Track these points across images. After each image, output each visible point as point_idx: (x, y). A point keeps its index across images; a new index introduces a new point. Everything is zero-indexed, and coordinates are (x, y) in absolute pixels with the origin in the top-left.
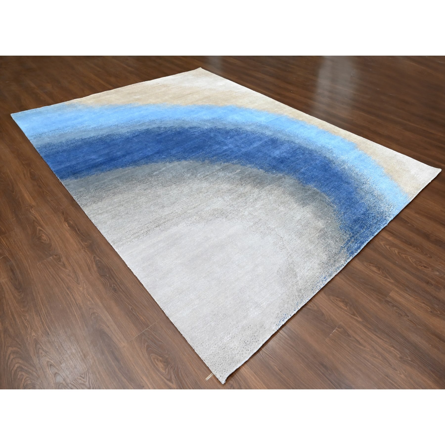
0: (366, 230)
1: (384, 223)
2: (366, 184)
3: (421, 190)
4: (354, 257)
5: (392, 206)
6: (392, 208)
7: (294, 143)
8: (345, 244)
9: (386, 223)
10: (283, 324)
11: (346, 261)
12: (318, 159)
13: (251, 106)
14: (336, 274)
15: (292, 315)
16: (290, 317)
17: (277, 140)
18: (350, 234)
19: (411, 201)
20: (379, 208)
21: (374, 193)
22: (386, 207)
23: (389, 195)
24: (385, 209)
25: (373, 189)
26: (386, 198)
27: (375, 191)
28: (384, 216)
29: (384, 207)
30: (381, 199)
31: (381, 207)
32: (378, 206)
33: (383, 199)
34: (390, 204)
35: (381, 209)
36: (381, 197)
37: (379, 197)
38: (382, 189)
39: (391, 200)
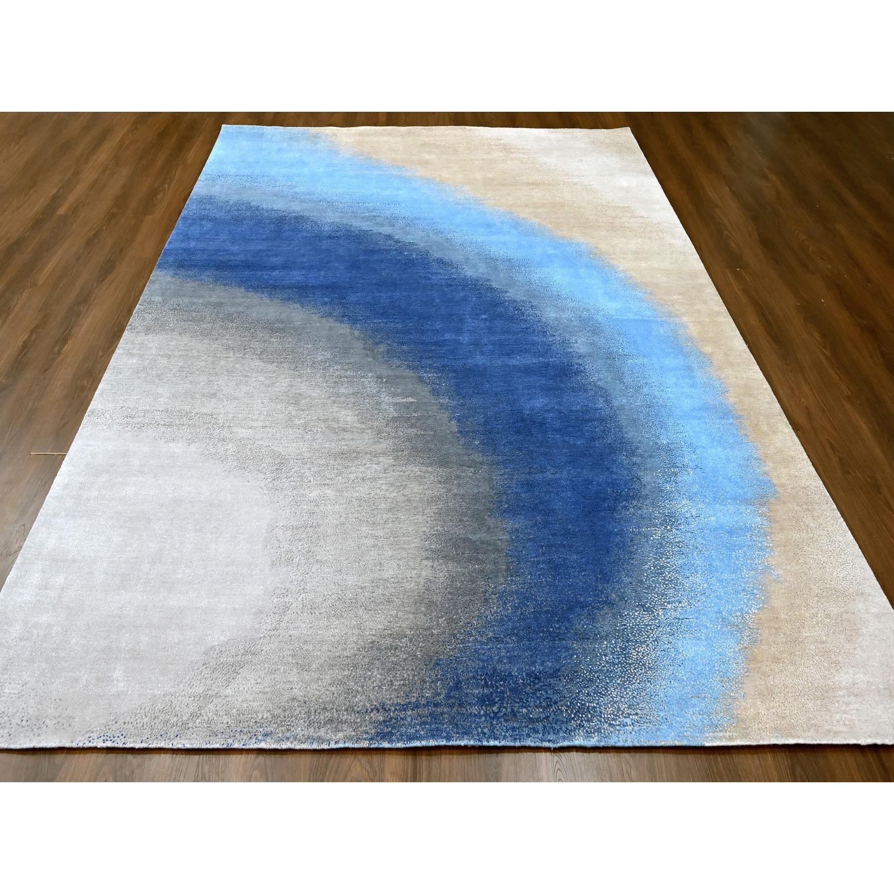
0: (486, 715)
1: (551, 737)
2: (647, 610)
3: (792, 741)
4: (373, 746)
5: (637, 714)
6: (628, 721)
7: (608, 402)
8: (398, 704)
9: (553, 742)
10: (99, 747)
11: (350, 738)
12: (612, 473)
13: (623, 265)
14: (292, 747)
15: (128, 746)
16: (121, 745)
17: (578, 372)
18: (439, 694)
19: (707, 744)
20: (594, 693)
21: (633, 649)
22: (619, 706)
23: (672, 683)
24: (609, 708)
25: (648, 637)
26: (649, 684)
27: (648, 645)
28: (576, 721)
29: (610, 701)
30: (632, 675)
31: (603, 695)
32: (597, 686)
33: (638, 681)
34: (637, 706)
35: (597, 698)
36: (638, 672)
37: (635, 669)
38: (673, 655)
39: (657, 701)
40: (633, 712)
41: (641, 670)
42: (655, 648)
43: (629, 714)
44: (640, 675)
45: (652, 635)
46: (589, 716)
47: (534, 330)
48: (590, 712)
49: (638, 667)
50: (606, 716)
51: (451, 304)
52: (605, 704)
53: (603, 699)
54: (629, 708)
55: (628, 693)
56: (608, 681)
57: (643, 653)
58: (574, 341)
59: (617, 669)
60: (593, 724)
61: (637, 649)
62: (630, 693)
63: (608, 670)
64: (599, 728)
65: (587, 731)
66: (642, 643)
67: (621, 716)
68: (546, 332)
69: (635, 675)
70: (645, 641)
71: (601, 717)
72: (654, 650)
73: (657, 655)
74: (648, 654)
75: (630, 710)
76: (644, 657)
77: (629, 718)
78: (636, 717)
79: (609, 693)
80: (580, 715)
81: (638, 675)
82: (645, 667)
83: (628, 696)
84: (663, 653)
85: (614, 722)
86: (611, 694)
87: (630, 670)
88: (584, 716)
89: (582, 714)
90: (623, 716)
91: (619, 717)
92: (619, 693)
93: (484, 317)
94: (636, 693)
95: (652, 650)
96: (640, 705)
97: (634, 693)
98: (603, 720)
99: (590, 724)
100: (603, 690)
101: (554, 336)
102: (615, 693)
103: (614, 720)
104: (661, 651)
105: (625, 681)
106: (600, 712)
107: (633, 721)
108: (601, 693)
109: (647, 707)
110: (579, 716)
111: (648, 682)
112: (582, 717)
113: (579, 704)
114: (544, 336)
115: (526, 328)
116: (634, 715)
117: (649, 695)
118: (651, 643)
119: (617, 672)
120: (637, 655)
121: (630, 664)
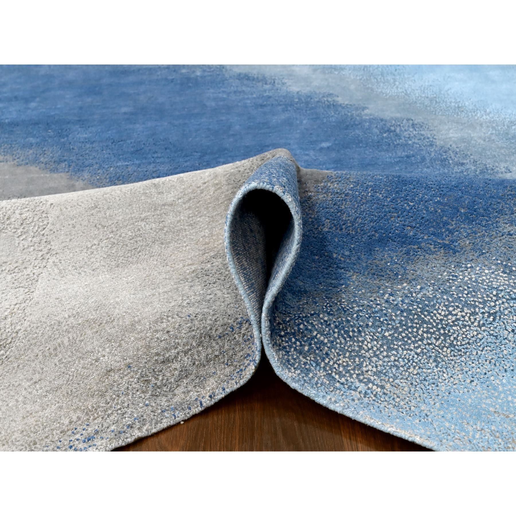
20: (336, 327)
21: (445, 306)
22: (362, 363)
23: (474, 384)
24: (344, 357)
25: (484, 302)
26: (434, 364)
27: (474, 314)
28: (282, 341)
29: (354, 350)
30: (415, 337)
31: (350, 337)
32: (348, 321)
33: (419, 350)
34: (391, 380)
35: (336, 335)
36: (428, 338)
37: (427, 332)
38: (505, 352)
39: (430, 391)
40: (378, 382)
41: (437, 339)
42: (484, 325)
43: (369, 381)
44: (429, 344)
45: (493, 304)
46: (306, 348)
47: (423, 159)
48: (310, 344)
49: (434, 333)
50: (331, 363)
51: (262, 131)
52: (342, 349)
53: (343, 341)
54: (375, 374)
55: (387, 356)
56: (370, 324)
57: (457, 320)
58: (503, 170)
59: (396, 316)
60: (304, 360)
61: (451, 309)
62: (392, 358)
63: (382, 310)
64: (309, 370)
65: (288, 361)
66: (467, 305)
67: (355, 376)
68: (445, 160)
69: (421, 340)
70: (475, 307)
71: (323, 360)
72: (479, 326)
73: (480, 336)
74: (465, 326)
75: (375, 377)
76: (456, 325)
77: (367, 385)
78: (379, 389)
79: (360, 339)
80: (293, 340)
81: (425, 342)
82: (445, 340)
83: (386, 359)
84: (491, 339)
85: (337, 377)
86: (363, 342)
87: (418, 329)
88: (298, 343)
89: (297, 340)
90: (357, 378)
91: (351, 376)
92: (375, 349)
93: (325, 145)
94: (402, 363)
95: (476, 324)
96: (397, 381)
97: (398, 361)
98: (322, 365)
99: (298, 357)
100: (353, 331)
101: (463, 164)
102: (369, 345)
103: (339, 373)
104: (491, 335)
105: (397, 339)
106: (327, 354)
107: (369, 391)
108: (347, 332)
109: (406, 389)
110: (290, 340)
111: (435, 361)
112: (295, 343)
113: (302, 326)
114: (444, 166)
115: (408, 157)
116: (377, 385)
117: (422, 378)
118: (483, 313)
119: (394, 321)
120: (445, 316)
121: (424, 322)
